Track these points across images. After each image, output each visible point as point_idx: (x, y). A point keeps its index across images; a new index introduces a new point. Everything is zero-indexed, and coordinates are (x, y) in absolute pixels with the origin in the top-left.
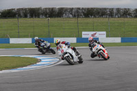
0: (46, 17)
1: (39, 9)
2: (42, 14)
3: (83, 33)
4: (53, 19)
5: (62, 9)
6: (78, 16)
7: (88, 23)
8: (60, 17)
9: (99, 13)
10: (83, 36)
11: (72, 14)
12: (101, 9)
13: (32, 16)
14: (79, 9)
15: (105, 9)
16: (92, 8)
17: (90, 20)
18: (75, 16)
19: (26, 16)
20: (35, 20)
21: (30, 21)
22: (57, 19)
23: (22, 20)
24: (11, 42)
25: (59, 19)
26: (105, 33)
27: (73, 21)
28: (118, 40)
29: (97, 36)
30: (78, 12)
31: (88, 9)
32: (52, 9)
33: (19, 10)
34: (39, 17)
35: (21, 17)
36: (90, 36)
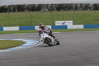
0: (29, 11)
1: (24, 5)
2: (26, 9)
3: (56, 22)
4: (34, 12)
5: (40, 5)
6: (52, 10)
7: (59, 15)
8: (39, 10)
9: (67, 7)
10: (56, 25)
11: (47, 8)
12: (68, 4)
13: (19, 11)
14: (53, 4)
15: (72, 4)
16: (62, 4)
17: (61, 12)
18: (50, 10)
19: (14, 11)
21: (17, 14)
22: (37, 12)
23: (12, 14)
24: (4, 30)
25: (39, 12)
26: (72, 21)
27: (49, 13)
28: (82, 27)
29: (66, 24)
30: (52, 7)
31: (59, 4)
32: (34, 5)
33: (9, 6)
34: (24, 11)
35: (11, 11)
36: (61, 24)
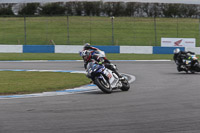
0: (110, 16)
1: (99, 3)
2: (104, 11)
3: (163, 39)
4: (119, 18)
5: (133, 3)
6: (156, 15)
7: (169, 26)
8: (129, 15)
9: (185, 11)
10: (163, 45)
11: (146, 11)
12: (188, 6)
13: (88, 14)
14: (157, 4)
15: (195, 6)
16: (176, 4)
17: (174, 21)
18: (150, 15)
19: (79, 14)
20: (94, 20)
21: (85, 20)
22: (124, 18)
23: (73, 19)
24: (56, 51)
25: (128, 18)
26: (194, 40)
27: (149, 21)
29: (182, 44)
30: (155, 9)
31: (170, 5)
32: (119, 3)
33: (69, 4)
34: (98, 15)
35: (72, 14)
36: (172, 45)
